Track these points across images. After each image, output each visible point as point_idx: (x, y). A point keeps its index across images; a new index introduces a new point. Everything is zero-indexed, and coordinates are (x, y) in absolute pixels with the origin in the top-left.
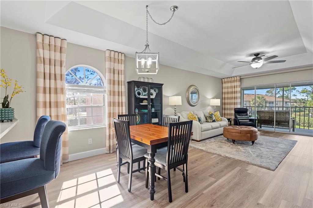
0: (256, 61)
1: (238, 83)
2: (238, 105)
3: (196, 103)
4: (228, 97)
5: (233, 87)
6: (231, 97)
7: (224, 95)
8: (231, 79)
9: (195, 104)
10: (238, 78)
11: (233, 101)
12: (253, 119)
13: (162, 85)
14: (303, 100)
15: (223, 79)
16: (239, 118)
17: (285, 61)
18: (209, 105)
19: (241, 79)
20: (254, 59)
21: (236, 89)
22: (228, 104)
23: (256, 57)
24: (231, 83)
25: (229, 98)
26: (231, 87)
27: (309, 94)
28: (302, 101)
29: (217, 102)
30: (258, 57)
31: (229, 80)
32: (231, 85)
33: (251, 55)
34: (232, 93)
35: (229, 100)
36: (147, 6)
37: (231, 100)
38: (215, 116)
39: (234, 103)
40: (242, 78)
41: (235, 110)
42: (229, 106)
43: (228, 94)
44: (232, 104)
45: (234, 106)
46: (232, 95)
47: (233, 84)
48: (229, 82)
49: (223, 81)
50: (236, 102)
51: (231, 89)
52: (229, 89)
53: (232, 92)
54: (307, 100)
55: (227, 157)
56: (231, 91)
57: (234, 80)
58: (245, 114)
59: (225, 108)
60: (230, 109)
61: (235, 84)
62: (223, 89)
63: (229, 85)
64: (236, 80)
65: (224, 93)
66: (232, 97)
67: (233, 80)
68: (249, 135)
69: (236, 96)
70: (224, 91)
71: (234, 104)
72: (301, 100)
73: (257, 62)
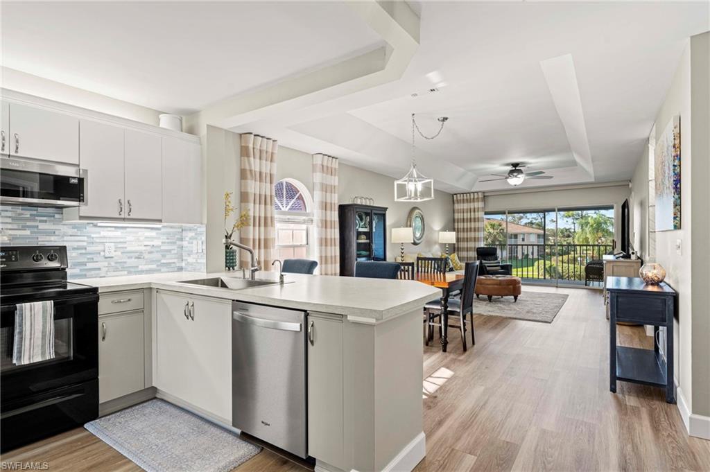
0: (515, 174)
1: (480, 203)
2: (481, 241)
3: (420, 239)
4: (463, 228)
5: (472, 210)
6: (469, 227)
7: (456, 224)
8: (468, 196)
9: (420, 241)
10: (481, 195)
11: (472, 235)
12: (508, 265)
13: (386, 209)
14: (567, 230)
15: (455, 196)
16: (487, 265)
17: (552, 177)
18: (436, 243)
19: (484, 196)
20: (511, 172)
21: (476, 213)
22: (463, 241)
23: (514, 168)
24: (469, 204)
25: (466, 230)
26: (469, 211)
27: (577, 219)
28: (566, 234)
29: (450, 237)
30: (517, 168)
31: (465, 198)
32: (469, 207)
33: (508, 165)
34: (470, 221)
35: (466, 233)
36: (413, 115)
37: (469, 233)
38: (451, 261)
39: (475, 238)
40: (486, 194)
41: (477, 251)
42: (466, 243)
43: (463, 222)
44: (471, 241)
45: (475, 244)
46: (470, 225)
47: (472, 205)
48: (465, 201)
49: (455, 198)
50: (477, 236)
51: (469, 214)
52: (465, 214)
53: (471, 219)
54: (572, 230)
55: (491, 316)
56: (469, 217)
57: (474, 199)
58: (493, 257)
59: (458, 248)
60: (468, 249)
61: (476, 205)
62: (454, 212)
63: (465, 206)
64: (478, 198)
65: (456, 221)
66: (471, 228)
67: (472, 197)
68: (511, 287)
69: (477, 227)
70: (456, 217)
71: (475, 241)
72: (564, 231)
73: (516, 176)
